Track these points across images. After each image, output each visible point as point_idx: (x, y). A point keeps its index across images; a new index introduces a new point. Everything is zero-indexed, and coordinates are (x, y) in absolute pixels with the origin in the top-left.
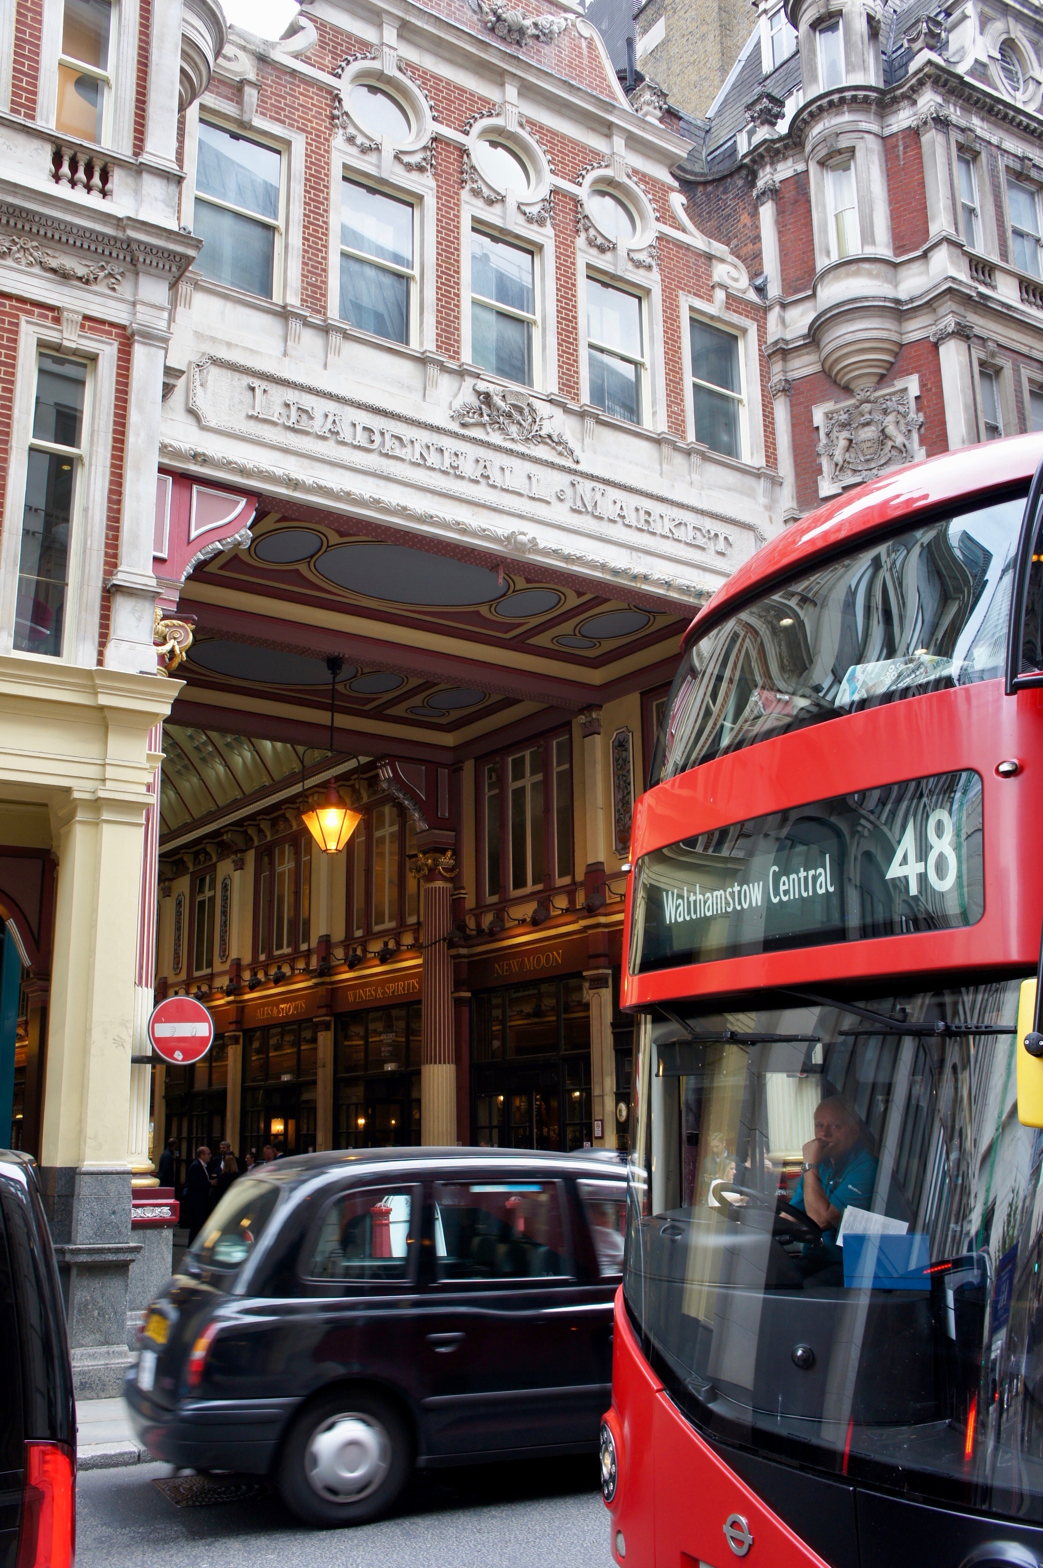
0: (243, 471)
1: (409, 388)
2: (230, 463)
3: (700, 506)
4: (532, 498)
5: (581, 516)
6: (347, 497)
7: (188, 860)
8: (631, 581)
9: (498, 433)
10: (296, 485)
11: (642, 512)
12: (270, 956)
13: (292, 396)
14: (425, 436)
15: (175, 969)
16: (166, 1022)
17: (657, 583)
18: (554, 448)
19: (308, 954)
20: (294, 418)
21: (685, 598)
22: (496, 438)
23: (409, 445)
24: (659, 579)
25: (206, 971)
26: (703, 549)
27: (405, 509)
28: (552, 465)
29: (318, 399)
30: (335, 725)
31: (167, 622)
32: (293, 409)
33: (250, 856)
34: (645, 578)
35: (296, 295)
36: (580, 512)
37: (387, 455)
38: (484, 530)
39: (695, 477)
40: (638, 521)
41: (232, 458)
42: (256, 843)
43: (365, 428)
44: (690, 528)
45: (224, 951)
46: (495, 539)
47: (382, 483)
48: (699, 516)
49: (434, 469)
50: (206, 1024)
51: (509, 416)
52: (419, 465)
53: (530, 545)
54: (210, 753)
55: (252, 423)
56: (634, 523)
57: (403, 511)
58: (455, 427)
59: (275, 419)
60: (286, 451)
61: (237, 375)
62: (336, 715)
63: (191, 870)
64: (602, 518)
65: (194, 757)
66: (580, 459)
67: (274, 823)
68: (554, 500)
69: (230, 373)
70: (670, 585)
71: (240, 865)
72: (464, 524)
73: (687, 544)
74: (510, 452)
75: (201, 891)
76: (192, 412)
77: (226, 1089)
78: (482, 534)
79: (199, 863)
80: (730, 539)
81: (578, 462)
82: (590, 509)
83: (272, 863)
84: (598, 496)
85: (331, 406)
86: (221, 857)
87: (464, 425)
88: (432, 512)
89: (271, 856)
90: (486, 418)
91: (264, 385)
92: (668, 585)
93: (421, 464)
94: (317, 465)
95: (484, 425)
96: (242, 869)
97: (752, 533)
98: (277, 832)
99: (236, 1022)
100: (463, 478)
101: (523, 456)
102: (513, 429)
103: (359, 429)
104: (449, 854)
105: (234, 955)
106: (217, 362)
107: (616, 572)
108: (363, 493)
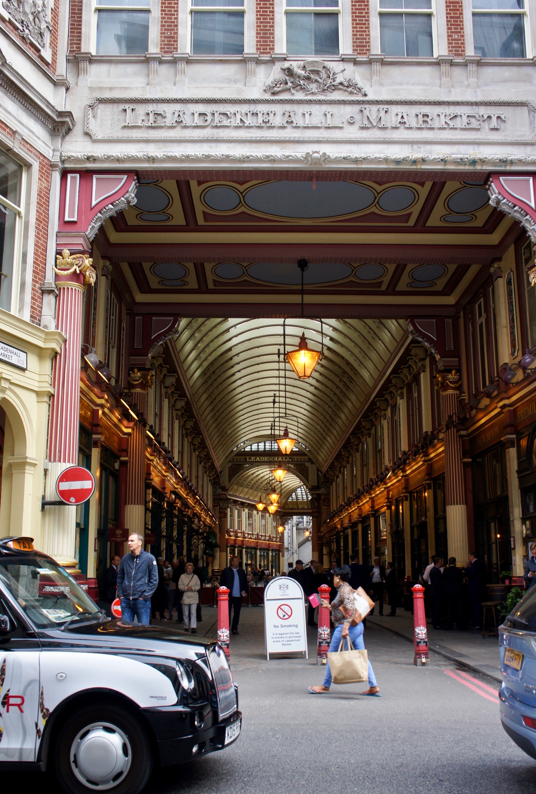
0: (118, 160)
1: (235, 81)
2: (109, 157)
3: (474, 99)
4: (329, 128)
5: (369, 131)
6: (188, 158)
8: (412, 165)
9: (301, 92)
10: (153, 160)
11: (420, 116)
13: (151, 108)
14: (245, 108)
16: (66, 481)
17: (434, 162)
18: (346, 91)
20: (152, 120)
21: (461, 168)
22: (300, 96)
23: (233, 117)
24: (434, 159)
26: (478, 130)
27: (228, 156)
28: (344, 102)
29: (169, 105)
30: (304, 302)
31: (74, 256)
32: (151, 115)
34: (424, 161)
35: (157, 46)
36: (367, 128)
37: (217, 127)
38: (288, 157)
39: (473, 80)
40: (418, 123)
41: (110, 154)
43: (200, 114)
44: (464, 117)
46: (297, 160)
47: (214, 145)
48: (474, 107)
49: (251, 127)
50: (90, 482)
51: (308, 78)
52: (240, 127)
53: (323, 159)
55: (126, 131)
56: (414, 124)
57: (227, 158)
58: (268, 96)
59: (140, 124)
60: (147, 141)
61: (115, 105)
62: (304, 296)
64: (386, 128)
66: (367, 93)
68: (345, 125)
69: (111, 106)
70: (445, 161)
72: (272, 156)
73: (462, 129)
74: (310, 102)
76: (87, 134)
78: (288, 159)
80: (503, 117)
81: (365, 95)
82: (375, 124)
84: (382, 114)
85: (178, 107)
87: (274, 94)
88: (248, 154)
90: (290, 84)
91: (132, 106)
92: (444, 161)
93: (242, 126)
94: (168, 145)
95: (289, 90)
97: (526, 108)
100: (273, 127)
101: (320, 102)
102: (313, 87)
103: (196, 115)
104: (454, 372)
106: (101, 101)
107: (398, 162)
108: (198, 154)
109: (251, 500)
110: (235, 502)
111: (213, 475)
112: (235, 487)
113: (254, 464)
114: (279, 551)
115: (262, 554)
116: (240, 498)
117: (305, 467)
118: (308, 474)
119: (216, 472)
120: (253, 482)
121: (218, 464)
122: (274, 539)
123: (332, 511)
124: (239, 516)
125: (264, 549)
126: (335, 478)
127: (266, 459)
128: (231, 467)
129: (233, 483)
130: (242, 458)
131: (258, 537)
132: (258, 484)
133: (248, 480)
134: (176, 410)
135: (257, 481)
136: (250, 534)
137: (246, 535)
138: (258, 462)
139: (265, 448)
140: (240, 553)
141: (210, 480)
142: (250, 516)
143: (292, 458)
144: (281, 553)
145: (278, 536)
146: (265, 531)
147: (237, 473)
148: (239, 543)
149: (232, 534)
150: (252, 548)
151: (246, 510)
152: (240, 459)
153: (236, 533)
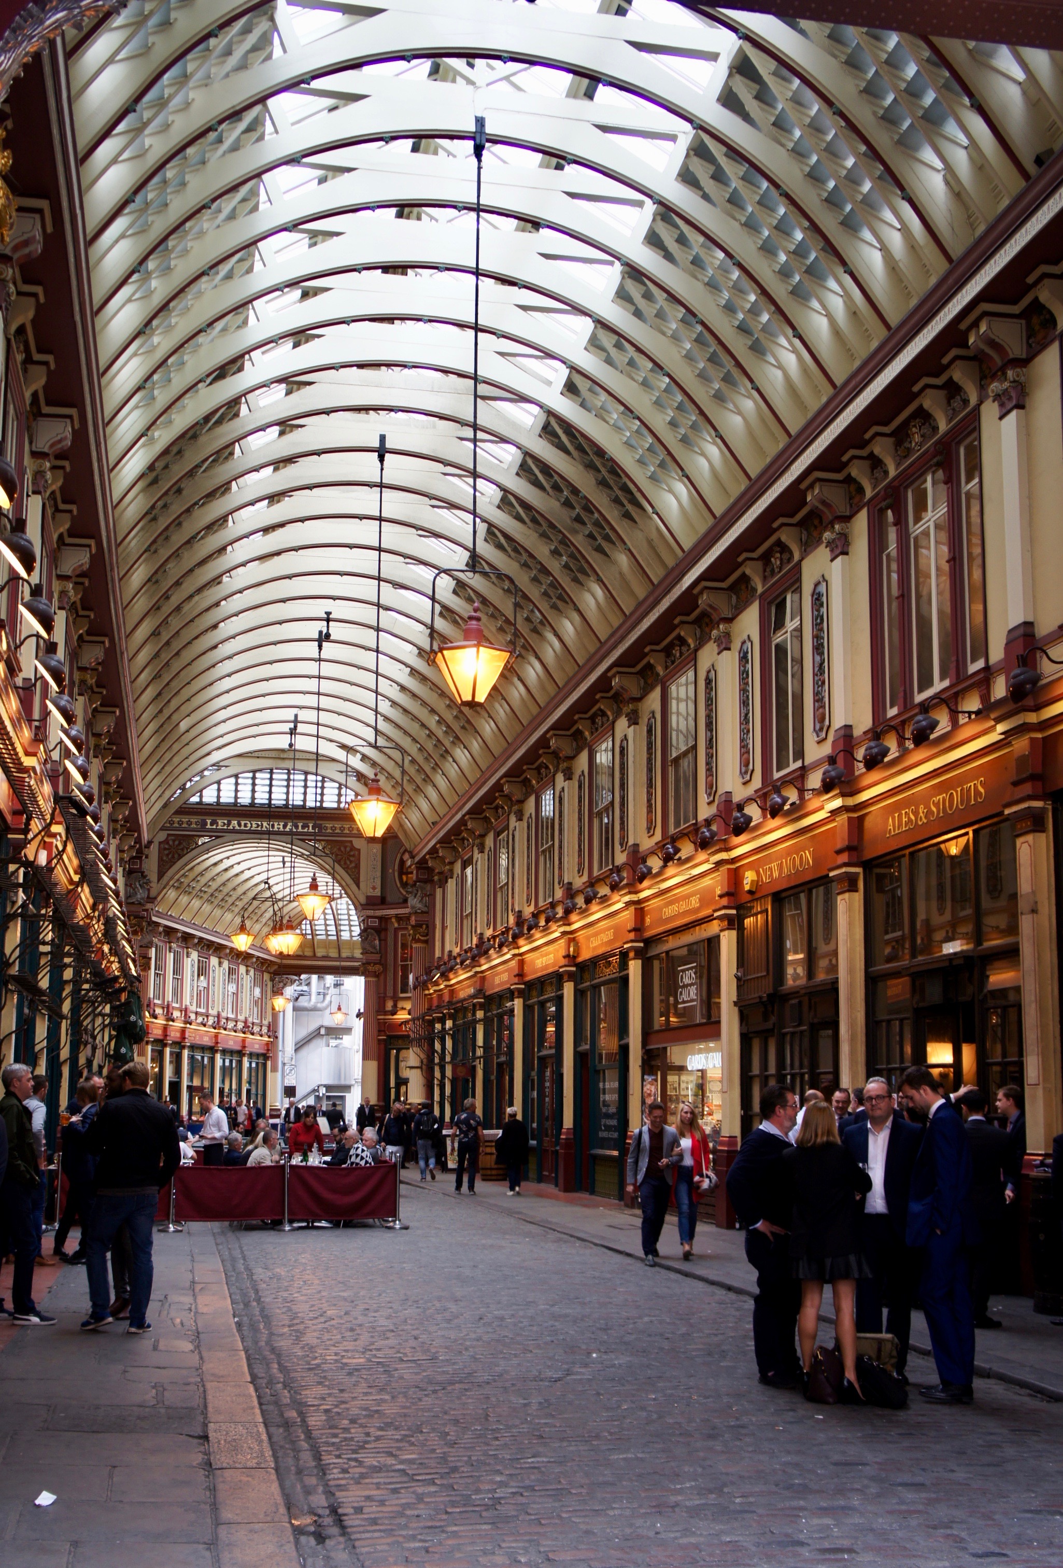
7: (752, 570)
12: (906, 703)
15: (742, 774)
19: (987, 676)
25: (794, 766)
33: (861, 523)
42: (869, 493)
45: (822, 720)
54: (765, 329)
63: (760, 590)
65: (738, 345)
67: (900, 437)
71: (841, 548)
75: (780, 624)
77: (835, 982)
79: (773, 573)
83: (900, 522)
86: (808, 547)
89: (899, 508)
96: (845, 553)
98: (908, 452)
99: (849, 849)
105: (838, 721)
109: (205, 930)
110: (169, 931)
111: (131, 847)
112: (172, 894)
113: (221, 838)
114: (265, 1057)
115: (227, 1063)
116: (182, 922)
117: (353, 848)
118: (358, 867)
119: (138, 840)
120: (214, 885)
121: (145, 818)
122: (256, 1029)
123: (438, 954)
124: (178, 970)
125: (232, 1052)
126: (458, 867)
127: (253, 825)
128: (166, 841)
129: (167, 884)
130: (194, 819)
131: (219, 1021)
132: (226, 890)
133: (203, 880)
134: (60, 577)
135: (224, 884)
136: (202, 1014)
137: (193, 1016)
138: (234, 831)
139: (253, 798)
140: (177, 1059)
141: (122, 859)
142: (202, 970)
143: (320, 827)
144: (269, 1063)
145: (265, 1022)
146: (236, 1008)
147: (180, 857)
148: (174, 1035)
149: (159, 1011)
150: (203, 1049)
151: (194, 955)
152: (189, 823)
153: (167, 1008)
